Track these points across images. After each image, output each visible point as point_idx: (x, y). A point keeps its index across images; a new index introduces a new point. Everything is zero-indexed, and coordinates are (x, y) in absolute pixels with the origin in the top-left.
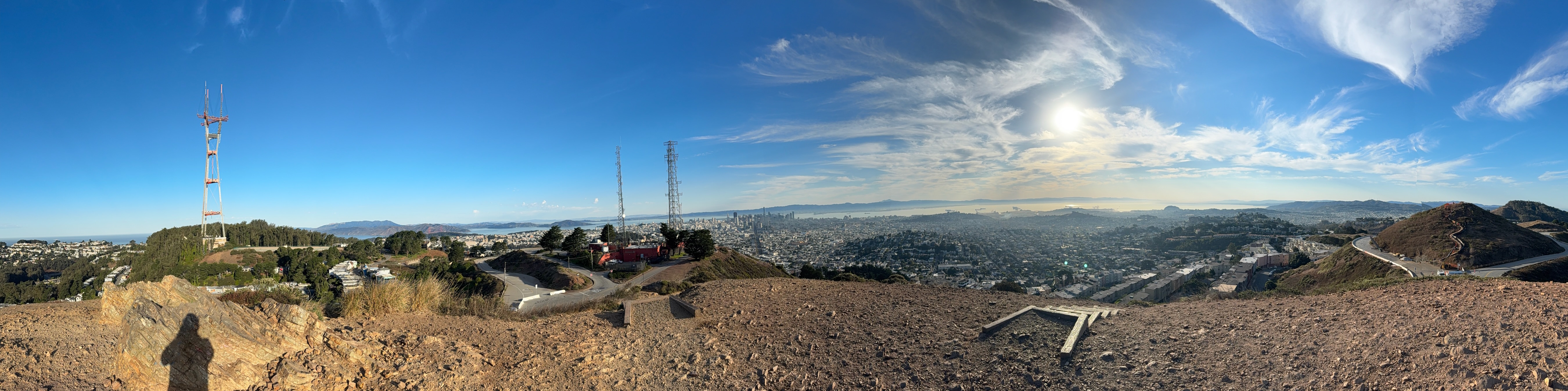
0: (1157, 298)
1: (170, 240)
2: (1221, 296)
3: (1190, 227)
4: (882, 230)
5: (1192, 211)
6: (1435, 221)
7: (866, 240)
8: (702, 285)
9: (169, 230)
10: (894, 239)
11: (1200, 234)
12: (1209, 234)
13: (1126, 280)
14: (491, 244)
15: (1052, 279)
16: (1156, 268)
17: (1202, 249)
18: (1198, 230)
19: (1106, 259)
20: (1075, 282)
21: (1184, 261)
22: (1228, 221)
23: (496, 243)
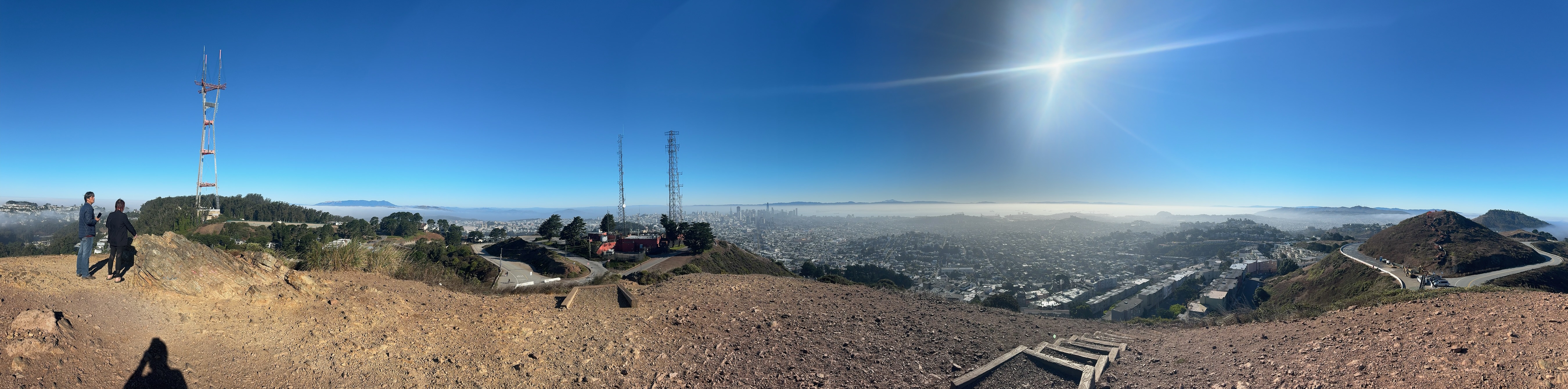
1: (164, 206)
3: (1180, 232)
4: (885, 229)
7: (869, 240)
9: (162, 199)
11: (1191, 239)
12: (1200, 240)
13: (1121, 285)
14: (490, 229)
15: (1050, 283)
16: (1149, 274)
17: (1193, 255)
18: (1189, 236)
19: (1101, 264)
20: (1071, 287)
21: (1175, 267)
22: (1217, 226)
23: (495, 229)
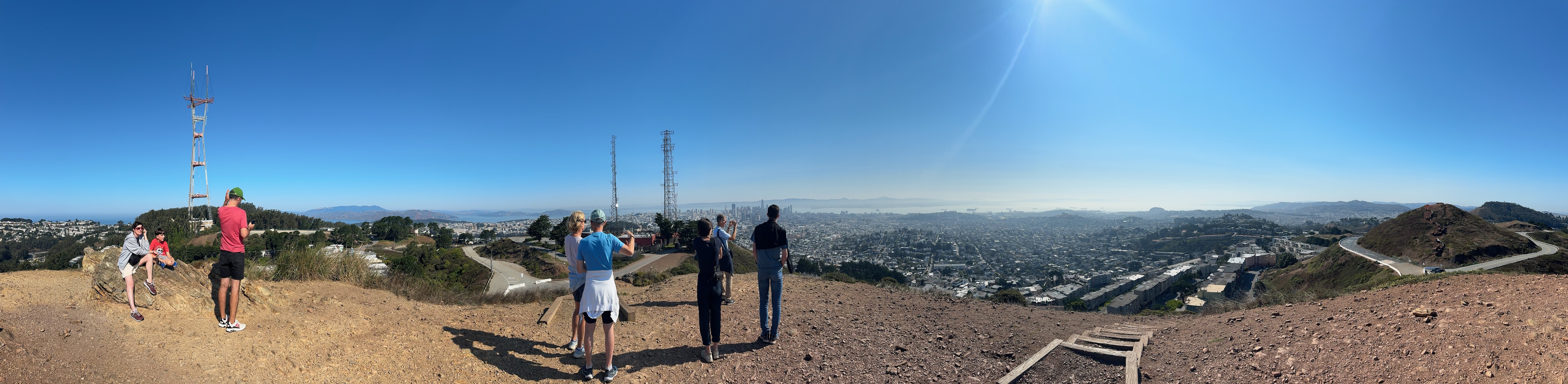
3: (1175, 228)
4: (878, 226)
5: (1177, 212)
6: (1415, 221)
7: (862, 236)
9: (157, 211)
10: (891, 236)
11: (1187, 234)
12: (1195, 235)
13: (1115, 281)
14: (480, 231)
15: (1043, 280)
16: (1143, 269)
17: (1188, 250)
18: (1184, 231)
19: (1095, 260)
20: (1065, 283)
21: (1171, 262)
22: (1214, 221)
23: (485, 231)
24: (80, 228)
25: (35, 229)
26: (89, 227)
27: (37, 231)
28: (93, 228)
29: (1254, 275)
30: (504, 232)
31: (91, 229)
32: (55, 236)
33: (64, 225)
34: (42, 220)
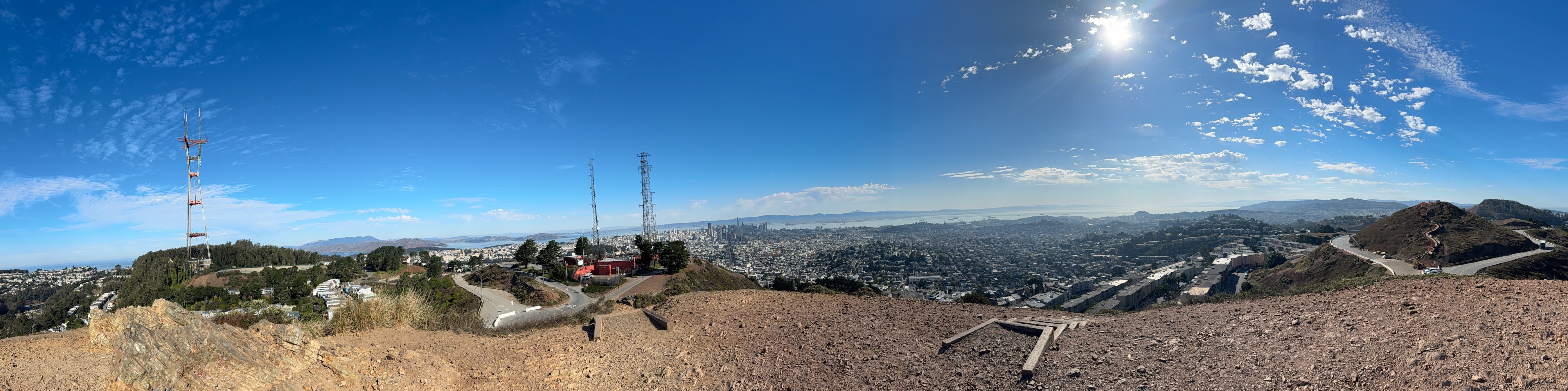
0: (1128, 305)
1: (156, 263)
2: (1192, 301)
3: (1160, 231)
4: (852, 241)
5: (1161, 216)
6: (1411, 220)
7: (837, 252)
8: (676, 297)
9: (155, 253)
10: (865, 250)
11: (1171, 238)
12: (1180, 238)
13: (1097, 287)
14: (468, 258)
15: (1022, 289)
16: (1127, 274)
17: (1172, 254)
18: (1169, 234)
19: (1077, 266)
20: (1045, 291)
21: (1155, 266)
22: (1199, 223)
23: (473, 259)
24: (77, 275)
25: (31, 280)
26: (86, 273)
27: (34, 281)
28: (91, 275)
29: (1238, 277)
30: (490, 258)
31: (88, 275)
32: (51, 286)
33: (61, 273)
34: (38, 270)
